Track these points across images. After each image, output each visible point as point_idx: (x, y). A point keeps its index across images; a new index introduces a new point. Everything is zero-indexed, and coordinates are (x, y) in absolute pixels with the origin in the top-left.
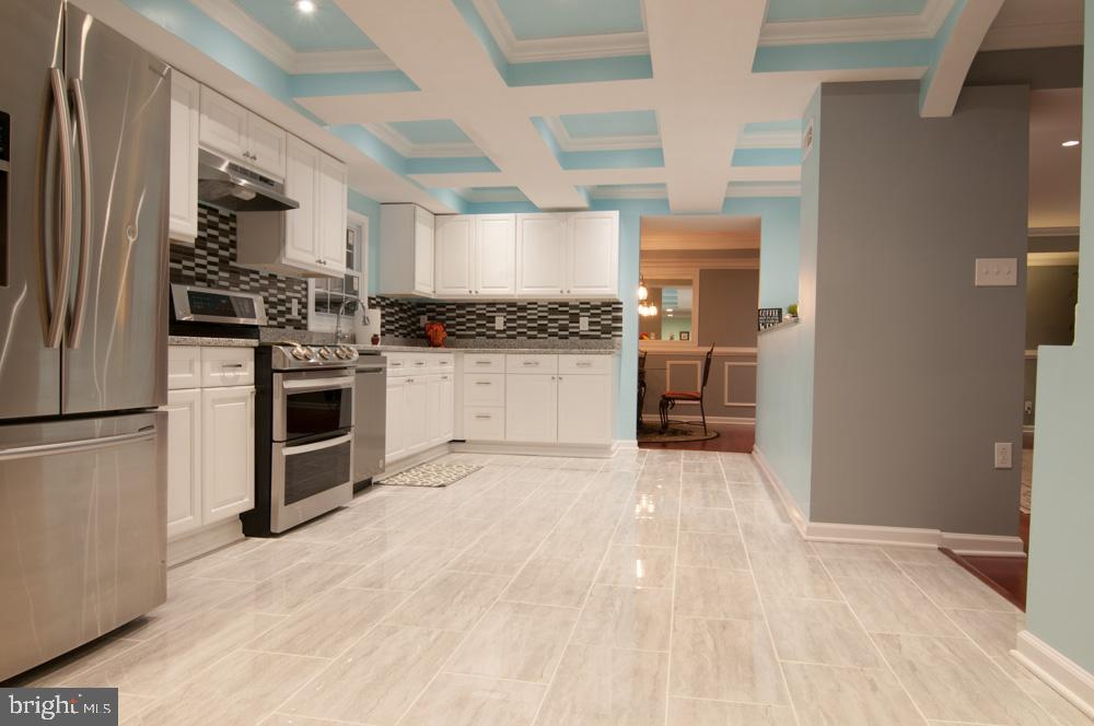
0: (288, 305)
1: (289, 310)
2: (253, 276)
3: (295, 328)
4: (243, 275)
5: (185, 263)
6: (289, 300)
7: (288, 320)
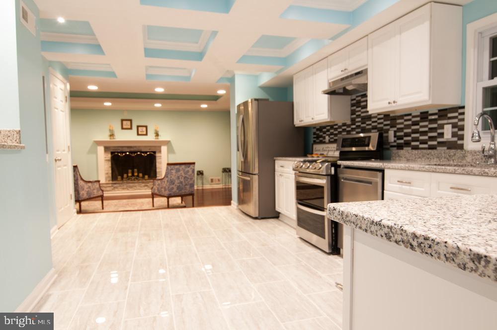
0: (440, 131)
1: (442, 135)
2: (406, 118)
3: (448, 148)
4: (399, 119)
5: (368, 123)
6: (442, 127)
7: (439, 143)
